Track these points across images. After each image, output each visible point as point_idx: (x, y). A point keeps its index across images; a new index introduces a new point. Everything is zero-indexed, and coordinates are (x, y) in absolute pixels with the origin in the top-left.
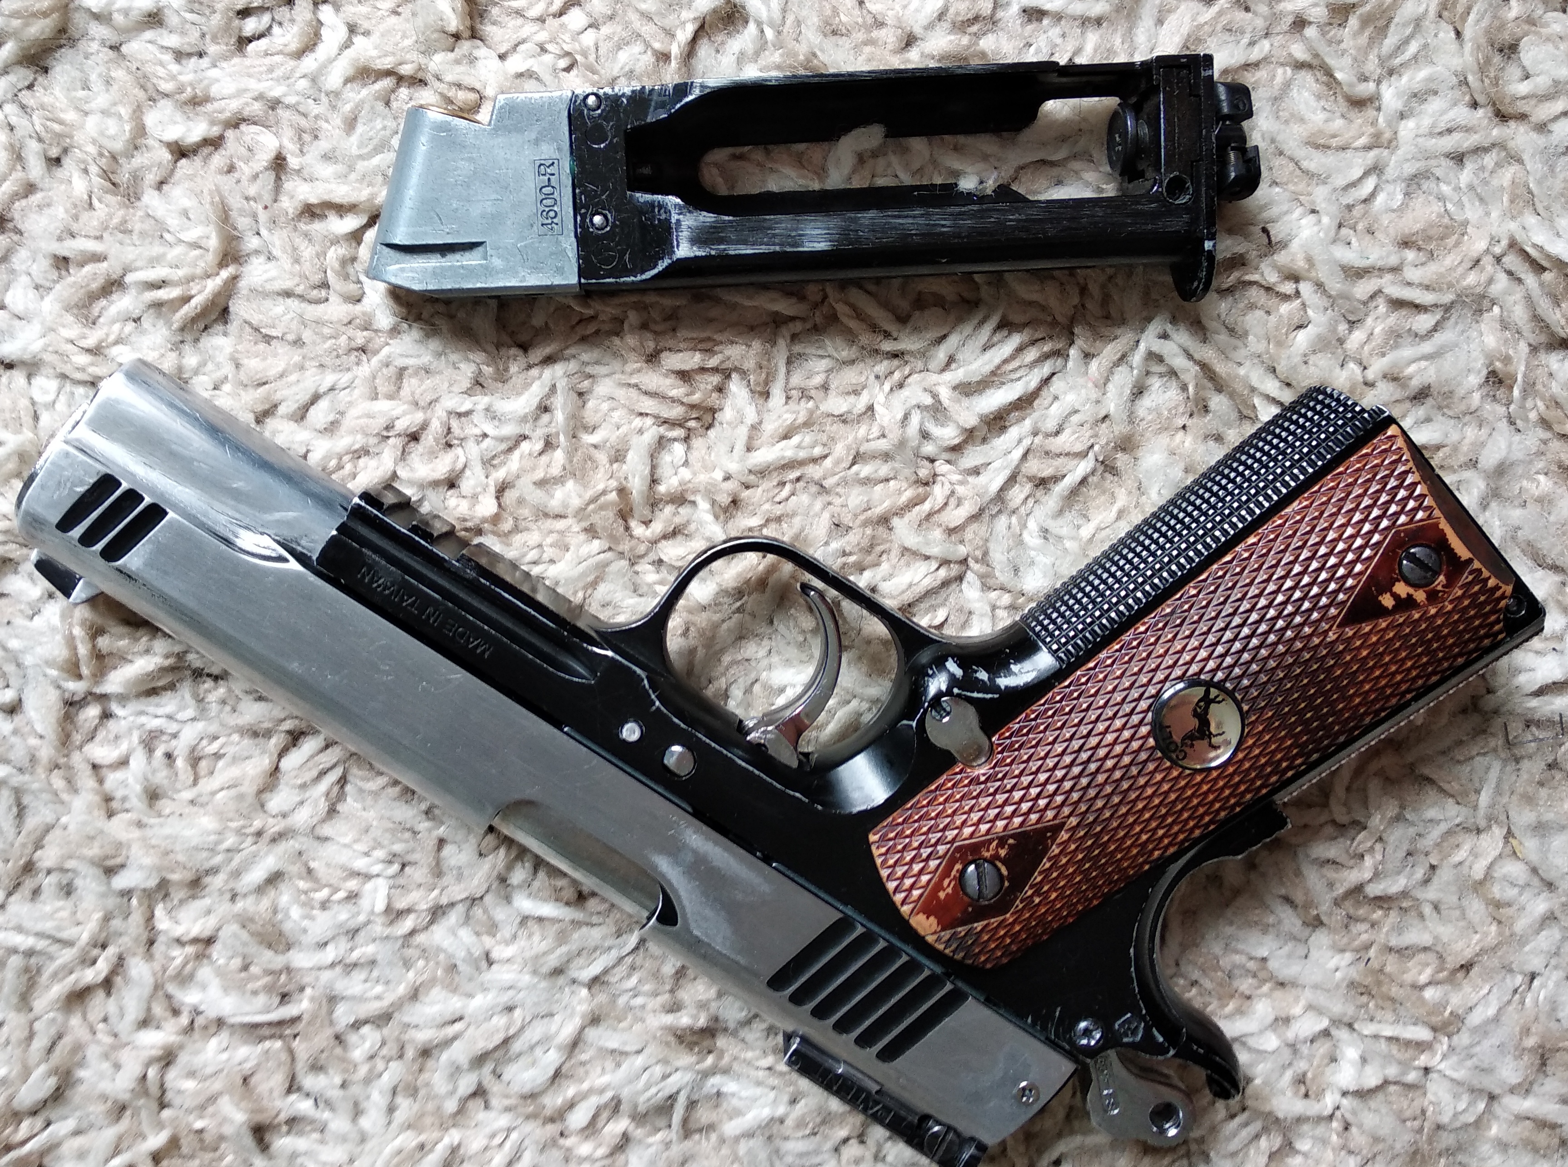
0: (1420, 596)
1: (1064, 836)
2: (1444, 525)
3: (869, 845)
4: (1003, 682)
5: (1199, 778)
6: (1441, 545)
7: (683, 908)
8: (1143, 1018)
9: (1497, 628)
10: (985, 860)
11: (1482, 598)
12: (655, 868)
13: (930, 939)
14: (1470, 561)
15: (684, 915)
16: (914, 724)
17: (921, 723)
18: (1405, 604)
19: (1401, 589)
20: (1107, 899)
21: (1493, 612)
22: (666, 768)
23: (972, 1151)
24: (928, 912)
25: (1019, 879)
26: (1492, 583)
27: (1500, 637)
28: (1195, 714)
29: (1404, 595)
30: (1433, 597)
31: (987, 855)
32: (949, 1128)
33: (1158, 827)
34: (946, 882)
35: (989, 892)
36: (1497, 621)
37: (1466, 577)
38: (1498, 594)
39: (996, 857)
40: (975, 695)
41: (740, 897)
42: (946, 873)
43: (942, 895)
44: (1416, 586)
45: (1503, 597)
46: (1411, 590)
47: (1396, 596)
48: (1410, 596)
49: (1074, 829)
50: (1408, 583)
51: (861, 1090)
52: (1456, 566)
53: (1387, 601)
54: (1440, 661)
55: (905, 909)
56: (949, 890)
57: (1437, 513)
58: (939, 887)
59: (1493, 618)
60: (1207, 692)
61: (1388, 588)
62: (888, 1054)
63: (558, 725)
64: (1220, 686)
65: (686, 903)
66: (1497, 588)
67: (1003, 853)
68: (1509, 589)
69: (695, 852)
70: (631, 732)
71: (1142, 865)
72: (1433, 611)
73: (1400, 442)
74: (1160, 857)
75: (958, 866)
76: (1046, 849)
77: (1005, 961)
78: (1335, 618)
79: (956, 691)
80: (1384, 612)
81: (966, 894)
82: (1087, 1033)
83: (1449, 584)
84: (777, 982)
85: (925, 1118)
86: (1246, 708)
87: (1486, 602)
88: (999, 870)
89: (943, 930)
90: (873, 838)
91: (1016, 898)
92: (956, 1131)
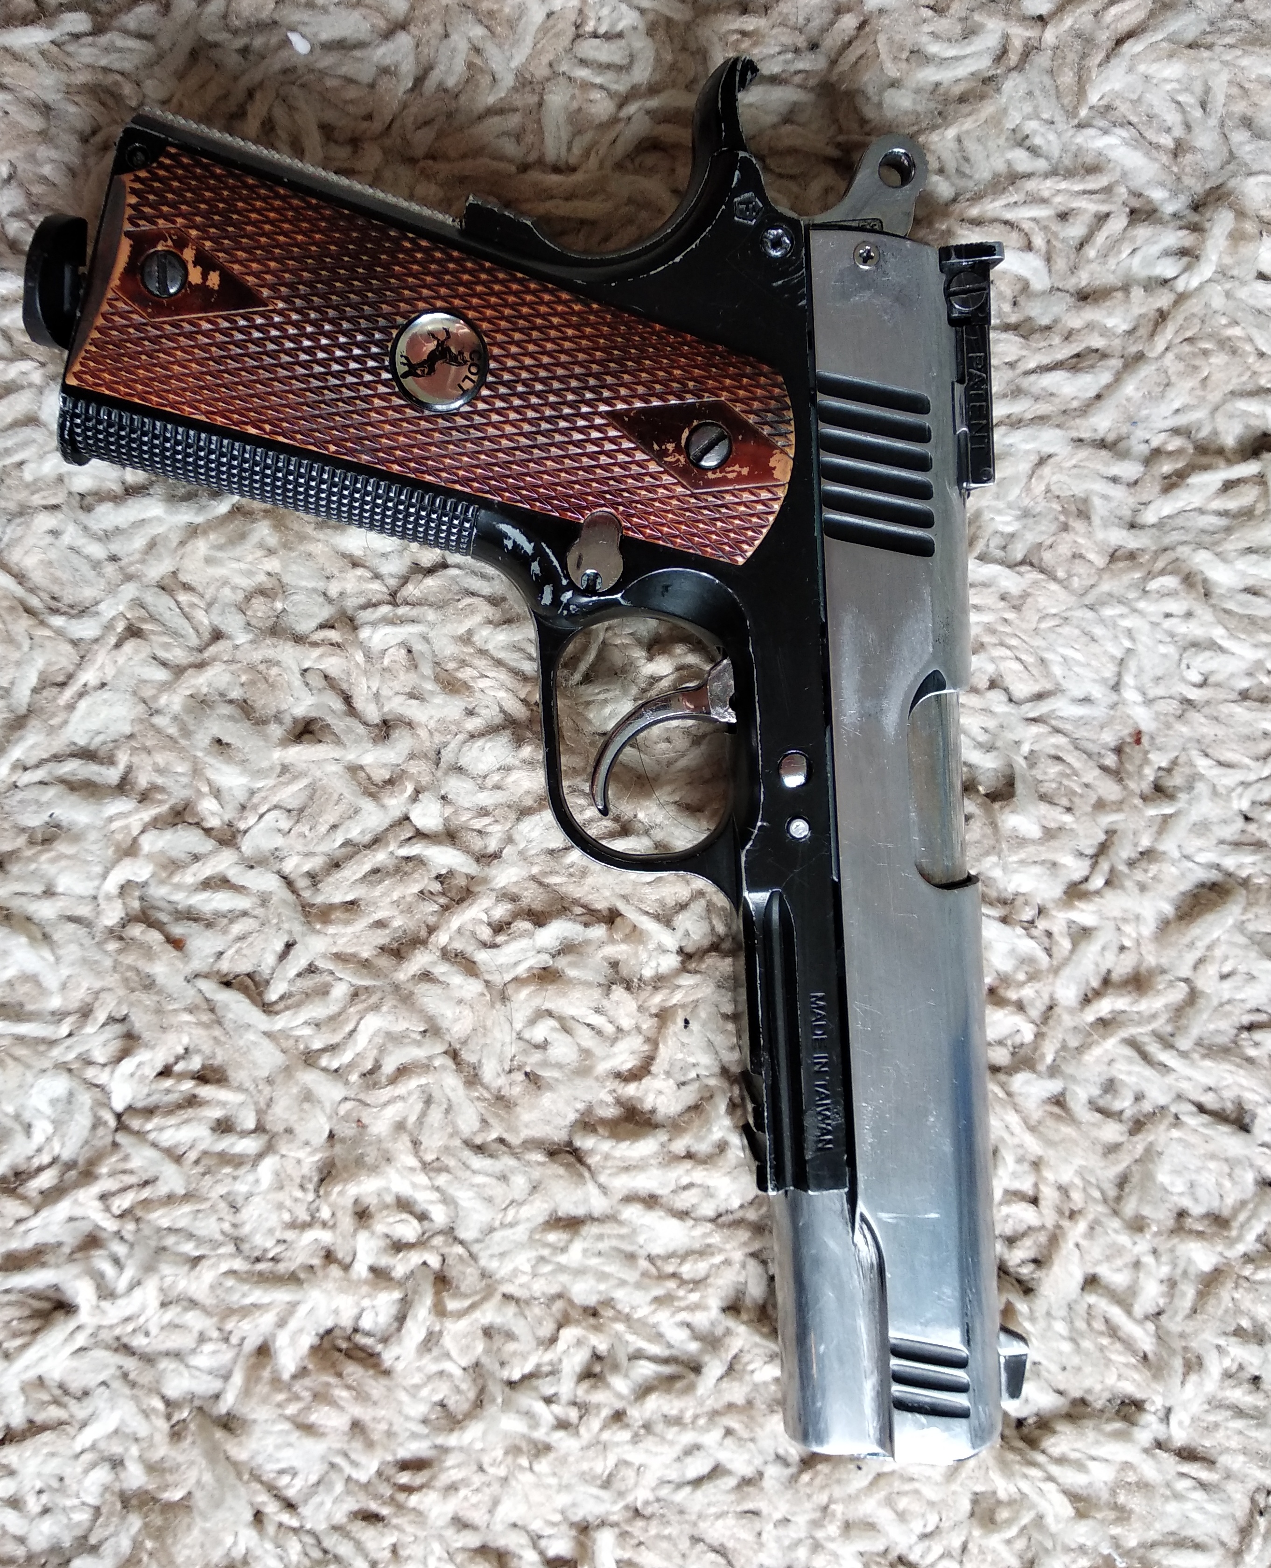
0: (189, 254)
1: (620, 406)
2: (115, 281)
3: (749, 561)
4: (528, 547)
5: (485, 326)
6: (134, 269)
7: (916, 677)
8: (730, 205)
9: (168, 161)
10: (688, 456)
11: (151, 197)
12: (900, 724)
13: (792, 452)
14: (128, 234)
15: (922, 671)
16: (618, 596)
17: (612, 591)
18: (205, 262)
19: (195, 276)
20: (648, 318)
21: (156, 178)
22: (808, 778)
23: (954, 260)
24: (768, 472)
25: (685, 414)
26: (133, 200)
27: (173, 150)
28: (432, 370)
29: (199, 269)
30: (181, 243)
31: (682, 459)
32: (948, 295)
33: (552, 327)
34: (731, 476)
35: (714, 433)
36: (162, 166)
37: (145, 226)
38: (138, 186)
39: (678, 450)
40: (556, 563)
41: (872, 636)
42: (724, 481)
43: (745, 471)
44: (184, 265)
45: (138, 179)
46: (190, 266)
47: (205, 276)
48: (195, 264)
49: (607, 401)
50: (186, 273)
51: (969, 398)
52: (141, 242)
53: (214, 280)
54: (231, 189)
55: (782, 493)
56: (737, 468)
57: (110, 295)
58: (740, 479)
59: (162, 173)
60: (405, 375)
61: (203, 288)
62: (918, 405)
63: (836, 888)
64: (392, 369)
65: (911, 678)
66: (134, 191)
67: (671, 447)
68: (127, 179)
69: (861, 702)
70: (799, 829)
71: (596, 313)
72: (194, 233)
73: (77, 367)
74: (577, 301)
75: (710, 475)
76: (641, 410)
77: (766, 368)
78: (262, 315)
79: (564, 582)
80: (226, 277)
81: (730, 452)
82: (777, 243)
83: (160, 236)
84: (924, 549)
85: (952, 322)
86: (395, 333)
87: (153, 191)
88: (688, 439)
89: (776, 447)
90: (741, 561)
91: (702, 404)
92: (947, 289)
